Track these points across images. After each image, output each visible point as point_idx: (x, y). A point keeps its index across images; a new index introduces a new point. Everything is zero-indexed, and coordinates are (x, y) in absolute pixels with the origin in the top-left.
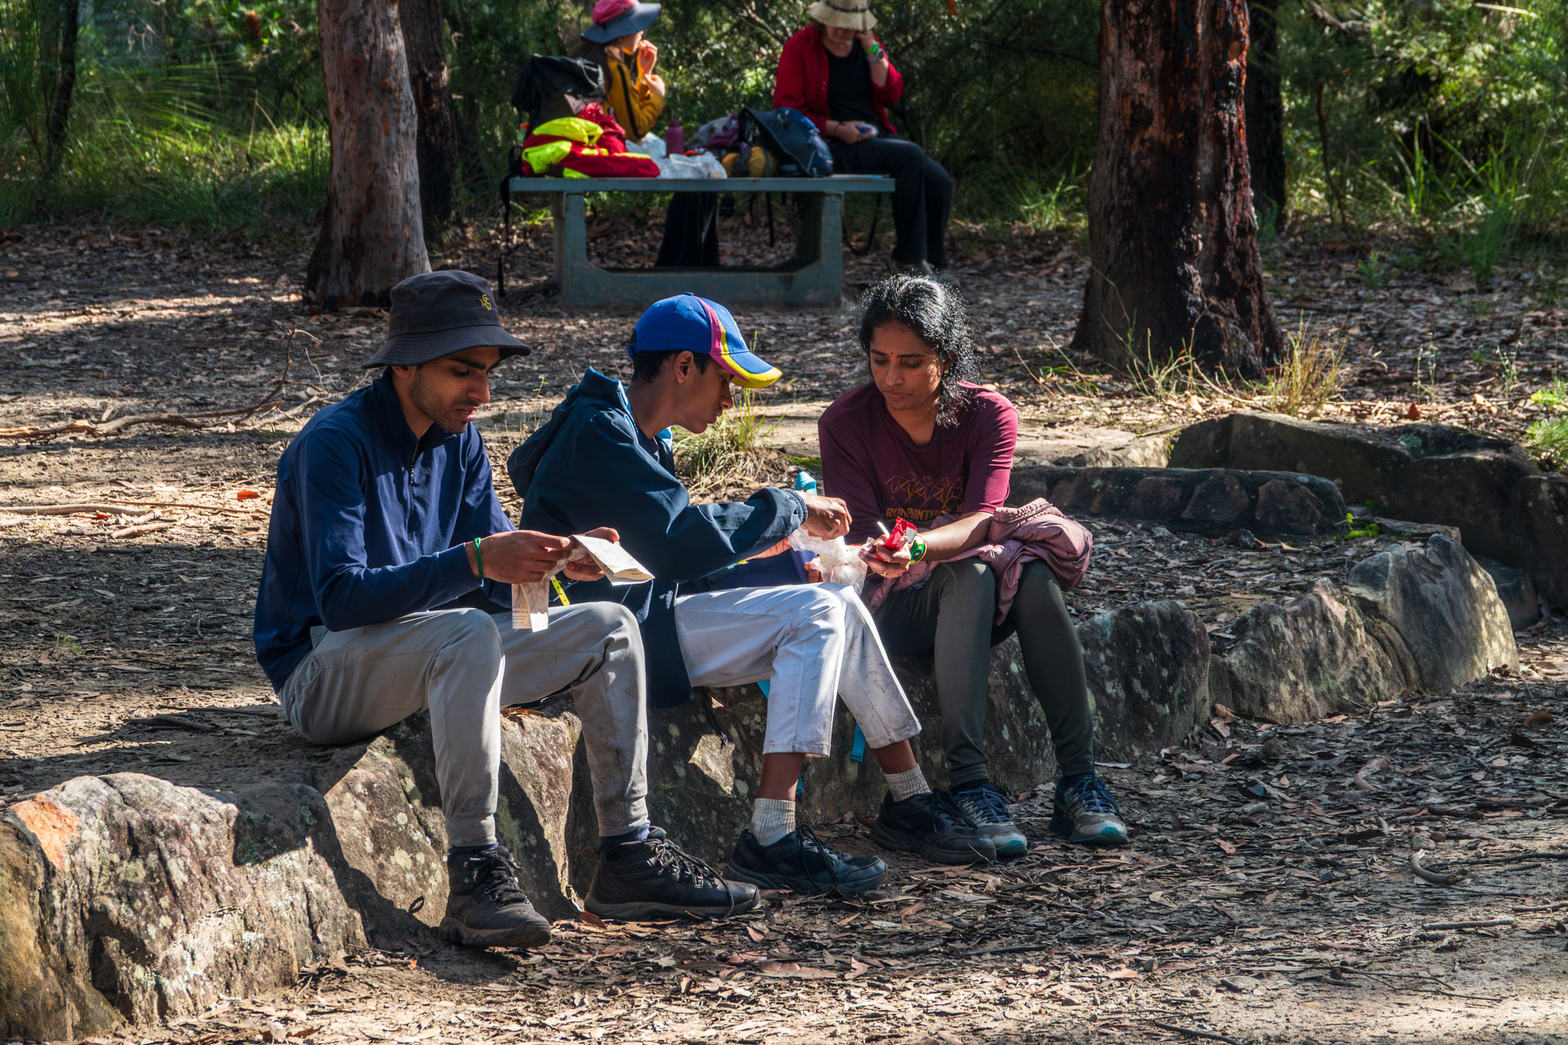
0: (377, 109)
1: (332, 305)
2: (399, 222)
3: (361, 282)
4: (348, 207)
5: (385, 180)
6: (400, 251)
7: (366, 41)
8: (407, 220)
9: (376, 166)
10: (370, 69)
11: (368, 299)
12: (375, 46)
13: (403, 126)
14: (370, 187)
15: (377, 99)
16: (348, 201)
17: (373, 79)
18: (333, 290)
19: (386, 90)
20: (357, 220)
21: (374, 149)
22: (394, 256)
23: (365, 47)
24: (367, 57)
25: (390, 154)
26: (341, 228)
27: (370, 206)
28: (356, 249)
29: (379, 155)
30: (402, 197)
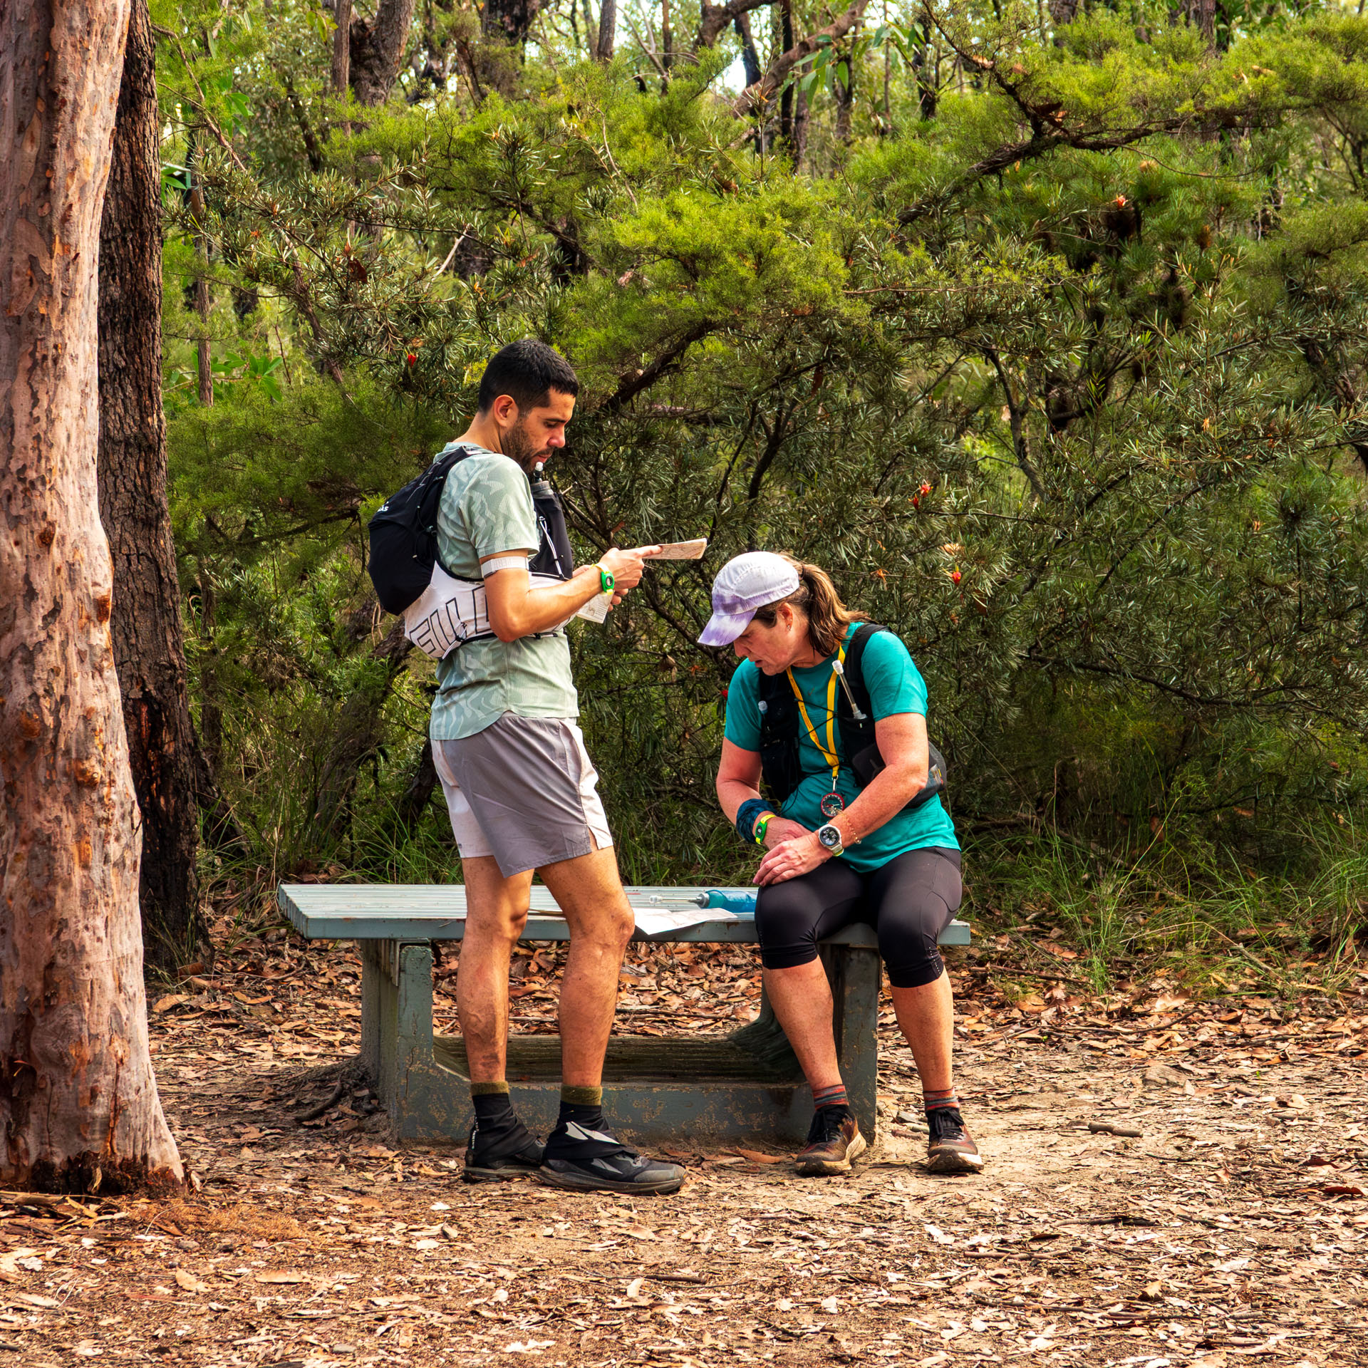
0: (68, 818)
2: (104, 1029)
5: (78, 952)
6: (105, 1082)
7: (49, 692)
9: (64, 924)
10: (54, 745)
12: (64, 700)
13: (114, 849)
14: (51, 965)
15: (67, 802)
17: (60, 762)
19: (83, 784)
21: (60, 893)
22: (94, 1094)
23: (46, 703)
24: (50, 721)
29: (69, 904)
30: (110, 983)
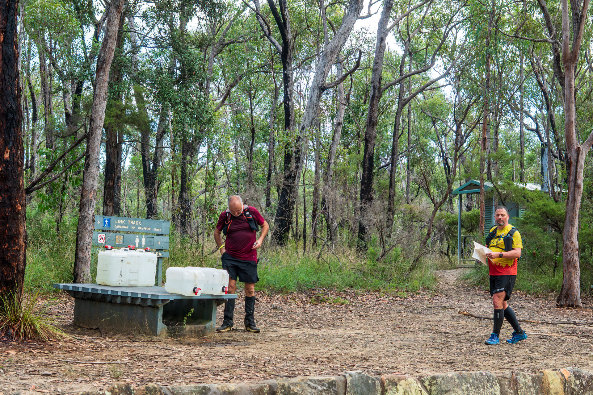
1: (562, 306)
3: (568, 302)
4: (566, 288)
8: (577, 292)
11: (569, 305)
16: (566, 287)
18: (563, 304)
20: (568, 290)
25: (575, 279)
26: (564, 292)
27: (570, 288)
28: (567, 296)
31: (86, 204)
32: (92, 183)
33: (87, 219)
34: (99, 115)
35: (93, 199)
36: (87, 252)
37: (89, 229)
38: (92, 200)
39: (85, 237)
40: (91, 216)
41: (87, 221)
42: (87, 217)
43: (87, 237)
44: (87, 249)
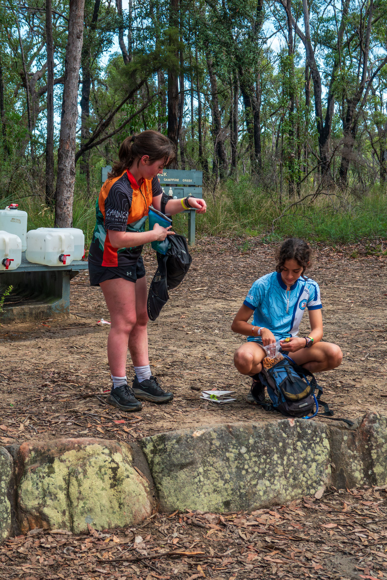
31: (62, 155)
32: (68, 132)
33: (64, 172)
34: (73, 55)
35: (70, 149)
36: (65, 208)
37: (67, 182)
38: (69, 151)
39: (63, 192)
40: (69, 168)
41: (64, 174)
42: (63, 169)
43: (65, 191)
44: (65, 205)
